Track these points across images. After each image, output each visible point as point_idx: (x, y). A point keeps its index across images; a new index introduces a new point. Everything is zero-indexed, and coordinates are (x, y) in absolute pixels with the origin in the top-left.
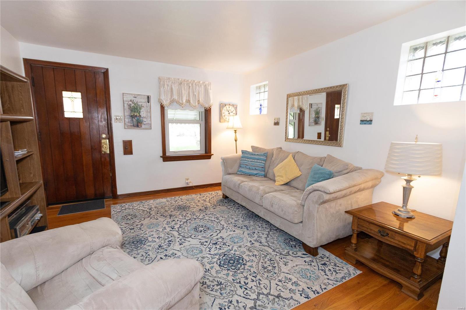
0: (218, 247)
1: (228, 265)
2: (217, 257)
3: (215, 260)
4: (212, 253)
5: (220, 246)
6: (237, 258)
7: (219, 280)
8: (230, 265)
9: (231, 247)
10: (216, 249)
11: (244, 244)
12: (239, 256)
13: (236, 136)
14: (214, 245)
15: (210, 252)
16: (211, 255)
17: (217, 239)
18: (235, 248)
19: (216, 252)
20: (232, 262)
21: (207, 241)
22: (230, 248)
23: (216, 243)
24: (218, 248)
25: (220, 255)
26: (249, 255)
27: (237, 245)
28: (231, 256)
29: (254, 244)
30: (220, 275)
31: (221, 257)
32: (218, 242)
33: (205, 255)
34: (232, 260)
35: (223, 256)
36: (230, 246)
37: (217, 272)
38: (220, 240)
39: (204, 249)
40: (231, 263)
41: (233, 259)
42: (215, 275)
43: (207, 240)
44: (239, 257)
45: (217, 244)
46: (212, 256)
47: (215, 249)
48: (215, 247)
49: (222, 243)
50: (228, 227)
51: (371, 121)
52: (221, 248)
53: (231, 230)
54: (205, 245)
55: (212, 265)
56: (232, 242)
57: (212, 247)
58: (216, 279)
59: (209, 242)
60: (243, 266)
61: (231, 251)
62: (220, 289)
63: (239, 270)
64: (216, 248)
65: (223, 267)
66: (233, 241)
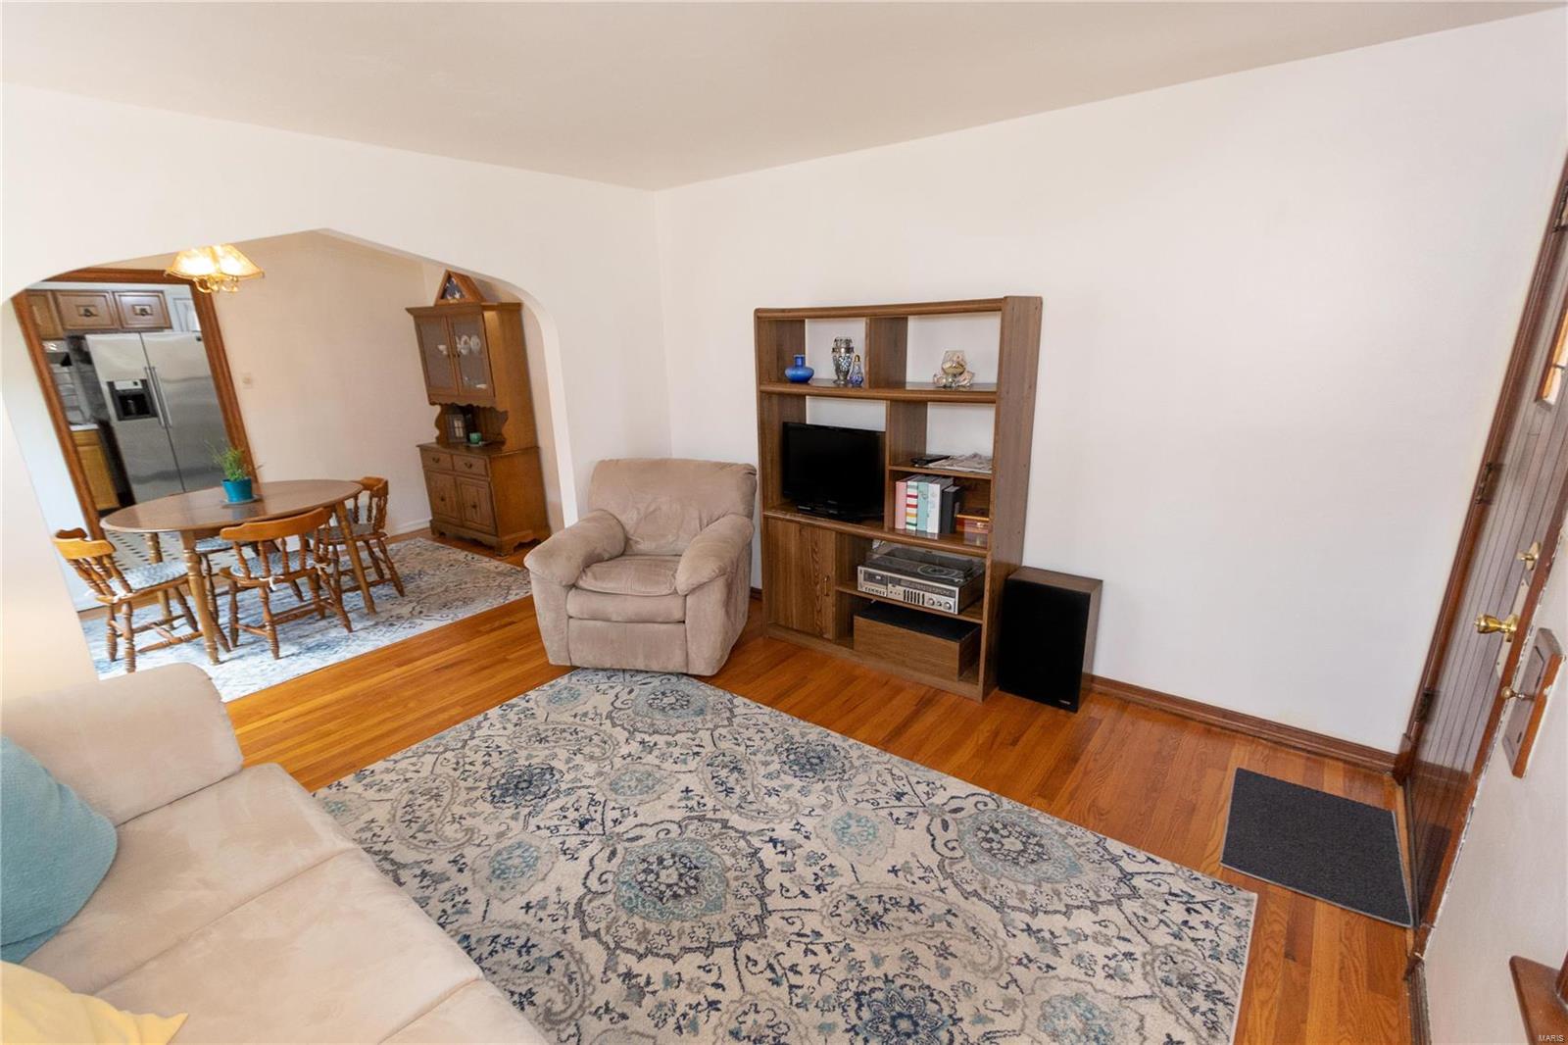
0: (572, 814)
1: (532, 776)
2: (564, 786)
3: (568, 777)
4: (583, 792)
5: (565, 817)
6: (508, 799)
7: (547, 745)
8: (526, 778)
9: (532, 828)
10: (575, 806)
11: (487, 848)
12: (505, 805)
14: (588, 817)
15: (589, 794)
16: (583, 787)
17: (584, 843)
18: (516, 826)
19: (574, 798)
20: (524, 785)
21: (615, 826)
22: (533, 822)
23: (582, 826)
24: (572, 810)
25: (558, 791)
26: (474, 817)
27: (510, 838)
28: (527, 798)
29: (452, 859)
30: (547, 752)
31: (554, 787)
32: (577, 831)
33: (598, 780)
34: (522, 789)
35: (549, 793)
36: (535, 829)
37: (555, 756)
38: (573, 842)
39: (611, 795)
40: (525, 781)
41: (520, 792)
42: (556, 750)
43: (620, 829)
44: (504, 802)
45: (577, 825)
46: (579, 785)
47: (580, 804)
48: (581, 811)
49: (562, 830)
50: (560, 924)
52: (559, 812)
53: (544, 908)
54: (614, 808)
55: (571, 765)
56: (531, 846)
57: (592, 809)
58: (552, 744)
59: (609, 824)
60: (494, 783)
61: (530, 813)
62: (539, 734)
63: (504, 774)
64: (577, 810)
65: (543, 769)
66: (527, 850)
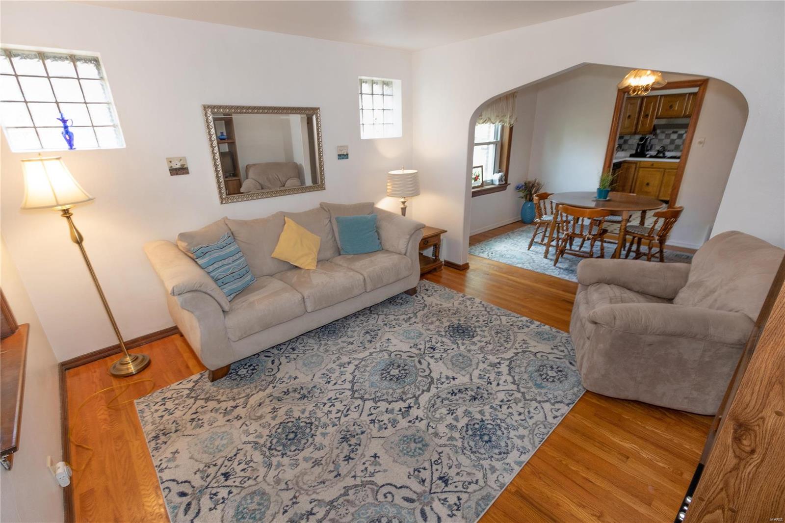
13: (72, 226)
51: (347, 154)
